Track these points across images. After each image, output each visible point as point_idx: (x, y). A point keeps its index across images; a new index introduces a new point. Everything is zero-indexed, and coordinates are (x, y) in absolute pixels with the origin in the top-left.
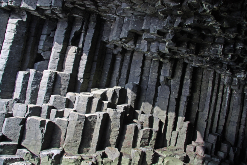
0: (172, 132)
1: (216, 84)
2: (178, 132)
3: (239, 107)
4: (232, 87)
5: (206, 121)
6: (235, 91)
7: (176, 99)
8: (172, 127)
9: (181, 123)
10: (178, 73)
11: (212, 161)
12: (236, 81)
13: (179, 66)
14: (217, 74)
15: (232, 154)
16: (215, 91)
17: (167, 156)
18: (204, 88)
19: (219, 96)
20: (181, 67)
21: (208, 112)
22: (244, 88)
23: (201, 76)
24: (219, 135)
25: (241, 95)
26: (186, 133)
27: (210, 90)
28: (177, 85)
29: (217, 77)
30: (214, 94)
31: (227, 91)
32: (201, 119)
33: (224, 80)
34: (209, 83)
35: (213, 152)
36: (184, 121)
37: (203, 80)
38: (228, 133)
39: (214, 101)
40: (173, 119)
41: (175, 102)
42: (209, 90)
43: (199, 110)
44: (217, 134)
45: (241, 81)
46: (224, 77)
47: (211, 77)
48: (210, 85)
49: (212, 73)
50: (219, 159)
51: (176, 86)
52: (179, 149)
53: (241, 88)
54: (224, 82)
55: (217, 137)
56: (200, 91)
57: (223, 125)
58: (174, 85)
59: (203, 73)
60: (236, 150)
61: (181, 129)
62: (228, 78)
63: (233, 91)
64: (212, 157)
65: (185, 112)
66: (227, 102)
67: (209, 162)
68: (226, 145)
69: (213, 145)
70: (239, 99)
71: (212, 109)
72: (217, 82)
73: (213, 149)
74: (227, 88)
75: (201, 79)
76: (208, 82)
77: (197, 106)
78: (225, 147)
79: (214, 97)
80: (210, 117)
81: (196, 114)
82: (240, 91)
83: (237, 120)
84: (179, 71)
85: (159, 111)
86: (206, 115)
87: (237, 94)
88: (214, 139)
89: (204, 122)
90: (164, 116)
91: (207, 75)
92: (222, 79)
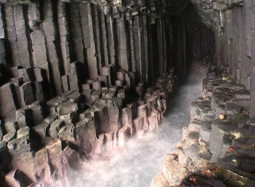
0: (61, 78)
1: (96, 16)
2: (68, 75)
3: (125, 35)
4: (114, 17)
5: (95, 55)
6: (118, 20)
7: (53, 41)
8: (59, 72)
9: (68, 66)
10: (48, 13)
11: (109, 92)
12: (115, 9)
13: (47, 4)
14: (94, 6)
15: (128, 79)
16: (97, 23)
17: (59, 103)
18: (85, 23)
19: (102, 28)
20: (50, 5)
21: (94, 46)
22: (125, 15)
23: (78, 11)
24: (112, 65)
25: (123, 22)
26: (76, 73)
27: (90, 23)
29: (96, 9)
30: (97, 26)
31: (109, 21)
32: (90, 56)
33: (104, 10)
34: (89, 17)
35: (110, 83)
36: (71, 62)
37: (81, 15)
38: (121, 61)
39: (98, 34)
40: (57, 64)
41: (54, 46)
43: (86, 47)
44: (110, 65)
45: (120, 8)
46: (103, 8)
47: (89, 10)
48: (90, 18)
49: (89, 5)
50: (115, 88)
52: (73, 92)
53: (122, 16)
54: (104, 13)
55: (109, 68)
56: (80, 27)
57: (114, 55)
59: (80, 8)
60: (131, 74)
61: (70, 71)
62: (107, 7)
63: (116, 20)
64: (109, 88)
65: (69, 52)
66: (112, 32)
67: (106, 94)
68: (121, 73)
69: (107, 77)
70: (122, 27)
71: (99, 43)
72: (96, 14)
73: (109, 81)
74: (109, 18)
75: (78, 14)
76: (87, 16)
77: (81, 43)
78: (120, 75)
79: (98, 30)
80: (99, 51)
81: (83, 51)
82: (122, 19)
83: (126, 47)
84: (49, 10)
85: (38, 61)
86: (94, 50)
87: (120, 22)
88: (107, 71)
89: (93, 57)
90: (45, 64)
91: (84, 9)
92: (102, 10)
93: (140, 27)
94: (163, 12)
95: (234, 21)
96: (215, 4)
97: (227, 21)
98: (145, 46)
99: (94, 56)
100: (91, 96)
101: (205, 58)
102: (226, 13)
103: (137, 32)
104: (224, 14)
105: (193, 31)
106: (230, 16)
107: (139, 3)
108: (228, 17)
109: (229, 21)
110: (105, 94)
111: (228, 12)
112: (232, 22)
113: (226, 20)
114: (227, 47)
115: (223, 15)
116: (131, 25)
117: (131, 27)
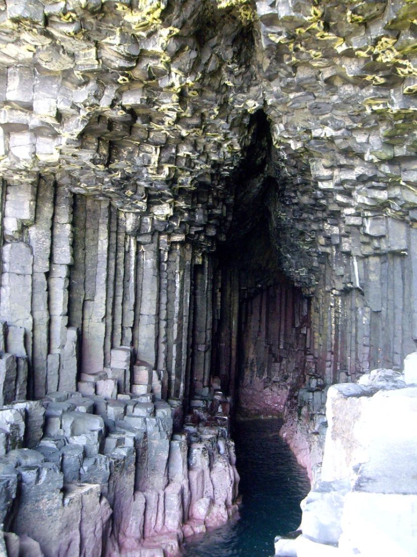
0: (47, 358)
1: (113, 232)
2: (60, 355)
3: (156, 283)
4: (139, 239)
5: (103, 319)
6: (142, 246)
8: (46, 345)
9: (62, 333)
10: (45, 209)
12: (147, 223)
13: (46, 190)
14: (112, 210)
15: (156, 385)
16: (113, 248)
18: (92, 244)
19: (119, 261)
20: (51, 193)
21: (105, 298)
22: (159, 238)
23: (84, 214)
25: (156, 254)
26: (75, 353)
27: (104, 247)
28: (46, 239)
29: (114, 216)
30: (112, 256)
31: (130, 247)
32: (90, 318)
33: (125, 221)
34: (101, 231)
35: (128, 387)
36: (68, 326)
37: (88, 225)
38: (140, 342)
39: (112, 272)
40: (45, 324)
41: (46, 282)
42: (102, 248)
43: (87, 298)
45: (156, 223)
46: (125, 217)
47: (105, 216)
48: (104, 234)
49: (106, 206)
51: (43, 242)
53: (155, 238)
54: (125, 228)
55: (130, 353)
56: (84, 252)
58: (39, 240)
59: (87, 209)
60: (162, 375)
61: (63, 346)
62: (135, 217)
63: (139, 248)
65: (67, 303)
66: (133, 272)
68: (143, 367)
69: (125, 372)
70: (153, 263)
71: (111, 292)
72: (114, 228)
73: (126, 383)
74: (130, 240)
75: (84, 222)
76: (98, 229)
78: (142, 374)
79: (112, 264)
80: (110, 311)
81: (82, 306)
82: (154, 246)
83: (155, 310)
84: (47, 204)
85: (13, 310)
86: (101, 307)
87: (148, 253)
88: (125, 359)
89: (98, 324)
90: (28, 321)
91: (94, 212)
92: (122, 220)
93: (180, 270)
94: (220, 239)
95: (385, 279)
96: (346, 242)
97: (371, 278)
98: (184, 314)
99: (101, 320)
100: (107, 409)
101: (277, 364)
102: (368, 262)
103: (174, 279)
104: (364, 263)
105: (253, 290)
106: (376, 268)
107: (197, 218)
108: (372, 269)
109: (373, 277)
110: (132, 407)
111: (373, 261)
112: (380, 280)
113: (368, 276)
114: (357, 331)
115: (362, 265)
116: (166, 262)
117: (164, 266)
